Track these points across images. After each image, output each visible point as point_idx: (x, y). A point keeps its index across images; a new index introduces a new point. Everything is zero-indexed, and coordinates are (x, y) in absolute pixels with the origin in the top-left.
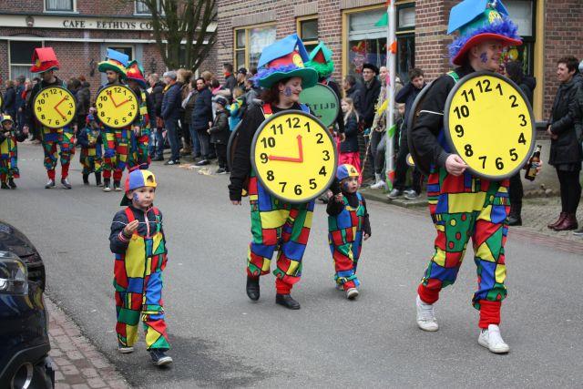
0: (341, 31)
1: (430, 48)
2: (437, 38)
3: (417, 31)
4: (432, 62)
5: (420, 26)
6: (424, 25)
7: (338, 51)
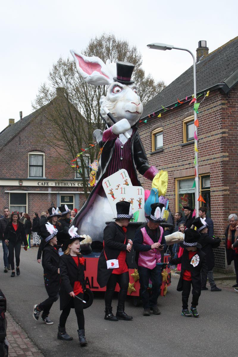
0: (175, 189)
1: (217, 198)
2: (220, 193)
3: (211, 189)
4: (219, 205)
5: (212, 187)
6: (215, 187)
7: (173, 199)
